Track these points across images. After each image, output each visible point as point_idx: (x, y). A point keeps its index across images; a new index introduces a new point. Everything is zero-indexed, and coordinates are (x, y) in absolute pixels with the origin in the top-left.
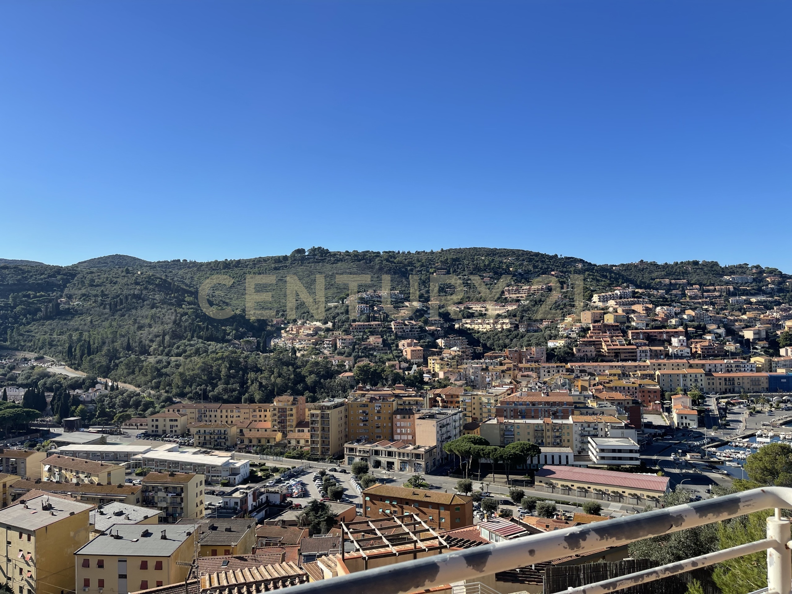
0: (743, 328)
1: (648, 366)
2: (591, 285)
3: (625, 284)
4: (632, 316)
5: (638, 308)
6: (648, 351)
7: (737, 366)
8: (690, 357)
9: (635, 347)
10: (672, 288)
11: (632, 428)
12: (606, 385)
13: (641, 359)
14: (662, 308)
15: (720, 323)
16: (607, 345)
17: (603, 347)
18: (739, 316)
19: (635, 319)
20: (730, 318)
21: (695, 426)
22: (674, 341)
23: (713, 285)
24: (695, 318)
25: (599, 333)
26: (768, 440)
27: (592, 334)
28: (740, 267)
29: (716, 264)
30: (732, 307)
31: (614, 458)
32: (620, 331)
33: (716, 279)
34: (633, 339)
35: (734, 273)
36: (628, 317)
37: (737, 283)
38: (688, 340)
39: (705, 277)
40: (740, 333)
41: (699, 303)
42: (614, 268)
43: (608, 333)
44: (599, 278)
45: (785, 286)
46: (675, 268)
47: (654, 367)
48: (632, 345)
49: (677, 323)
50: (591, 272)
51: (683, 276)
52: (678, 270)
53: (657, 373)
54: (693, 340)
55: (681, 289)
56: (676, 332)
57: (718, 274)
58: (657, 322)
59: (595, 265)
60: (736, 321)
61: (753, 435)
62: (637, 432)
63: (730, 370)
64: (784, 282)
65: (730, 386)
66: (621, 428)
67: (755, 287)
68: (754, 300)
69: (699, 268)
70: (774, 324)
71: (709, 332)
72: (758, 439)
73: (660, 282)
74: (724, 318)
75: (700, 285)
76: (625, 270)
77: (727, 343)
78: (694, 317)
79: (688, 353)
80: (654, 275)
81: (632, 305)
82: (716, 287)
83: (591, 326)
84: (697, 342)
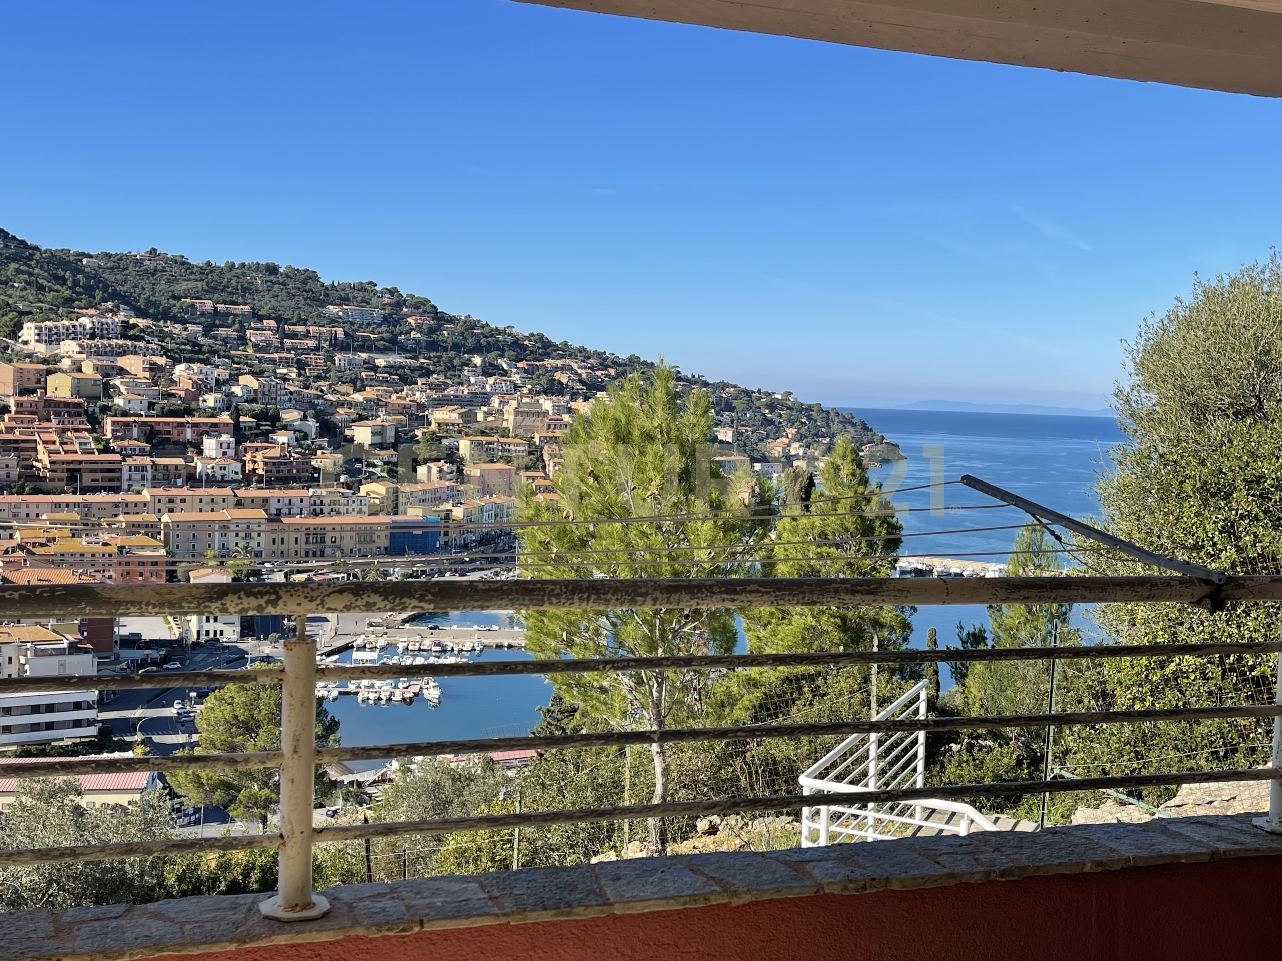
0: (353, 421)
1: (145, 504)
2: (23, 298)
3: (109, 305)
4: (117, 382)
5: (134, 364)
6: (149, 468)
7: (334, 502)
8: (239, 482)
9: (118, 458)
10: (218, 322)
11: (86, 651)
12: (38, 550)
13: (130, 486)
14: (189, 368)
15: (307, 406)
16: (50, 453)
17: (40, 457)
18: (348, 395)
19: (123, 389)
20: (329, 397)
21: (234, 637)
22: (210, 445)
23: (305, 322)
24: (260, 396)
25: (31, 421)
26: (374, 655)
27: (13, 424)
28: (361, 288)
29: (312, 277)
30: (339, 374)
31: (35, 727)
32: (84, 419)
33: (310, 309)
34: (116, 438)
35: (348, 300)
36: (106, 387)
37: (352, 324)
38: (238, 443)
39: (289, 303)
40: (347, 433)
41: (274, 361)
42: (84, 261)
43: (54, 421)
44: (45, 283)
45: (440, 338)
46: (228, 275)
47: (158, 506)
48: (113, 452)
49: (219, 405)
50: (25, 264)
51: (243, 297)
52: (234, 282)
53: (166, 518)
54: (248, 444)
55: (237, 326)
56: (215, 425)
57: (316, 299)
58: (173, 401)
59: (36, 248)
60: (341, 405)
61: (348, 647)
62: (96, 660)
63: (318, 511)
64: (439, 328)
65: (316, 546)
66: (60, 652)
67: (385, 335)
68: (381, 362)
69: (278, 283)
70: (411, 415)
71: (285, 428)
72: (356, 655)
73: (193, 306)
74: (319, 397)
75: (279, 320)
76: (112, 269)
77: (319, 452)
78: (256, 391)
79: (237, 473)
80: (181, 287)
81: (119, 355)
82: (311, 329)
83: (11, 402)
84: (257, 450)
